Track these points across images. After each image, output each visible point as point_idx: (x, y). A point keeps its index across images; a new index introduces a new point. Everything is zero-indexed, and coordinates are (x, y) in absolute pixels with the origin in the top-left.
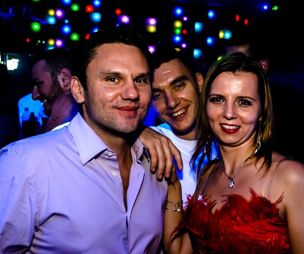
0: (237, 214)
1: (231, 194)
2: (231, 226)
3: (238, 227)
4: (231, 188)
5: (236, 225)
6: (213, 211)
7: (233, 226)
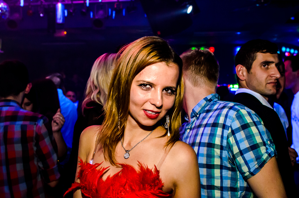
0: (126, 182)
1: (125, 164)
2: (119, 192)
3: (125, 194)
4: (126, 159)
5: (123, 192)
6: (105, 178)
7: (121, 192)
